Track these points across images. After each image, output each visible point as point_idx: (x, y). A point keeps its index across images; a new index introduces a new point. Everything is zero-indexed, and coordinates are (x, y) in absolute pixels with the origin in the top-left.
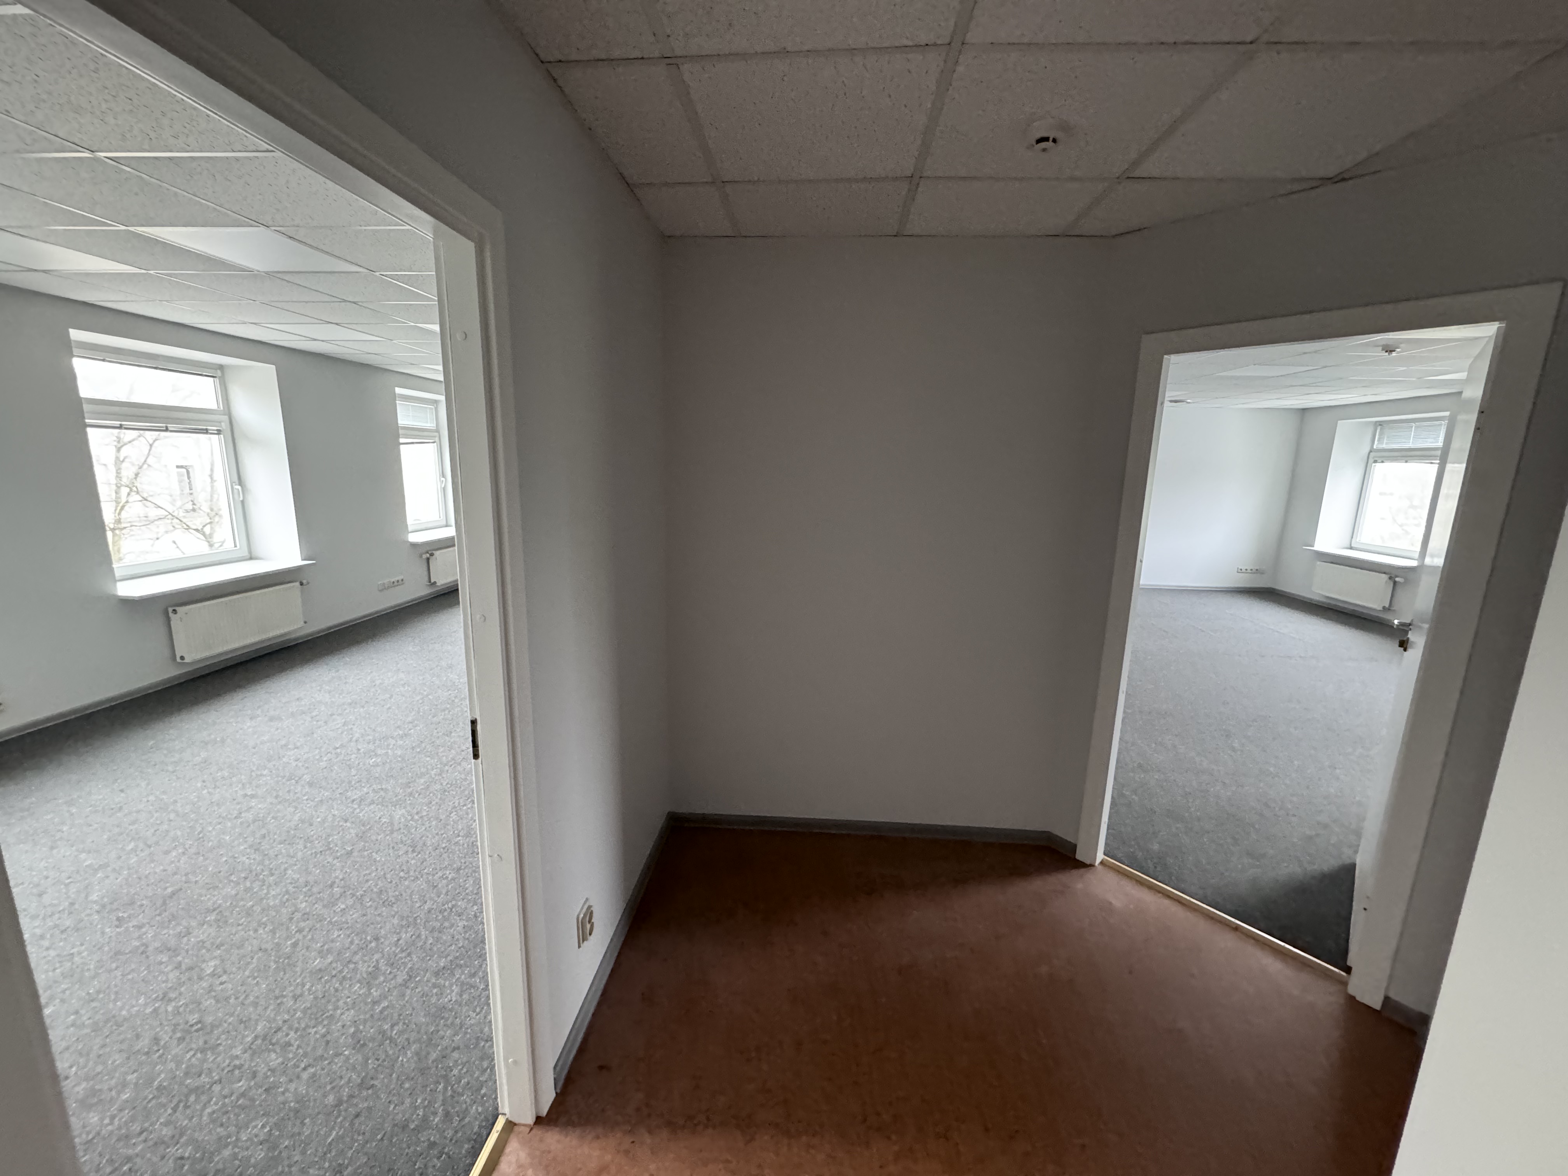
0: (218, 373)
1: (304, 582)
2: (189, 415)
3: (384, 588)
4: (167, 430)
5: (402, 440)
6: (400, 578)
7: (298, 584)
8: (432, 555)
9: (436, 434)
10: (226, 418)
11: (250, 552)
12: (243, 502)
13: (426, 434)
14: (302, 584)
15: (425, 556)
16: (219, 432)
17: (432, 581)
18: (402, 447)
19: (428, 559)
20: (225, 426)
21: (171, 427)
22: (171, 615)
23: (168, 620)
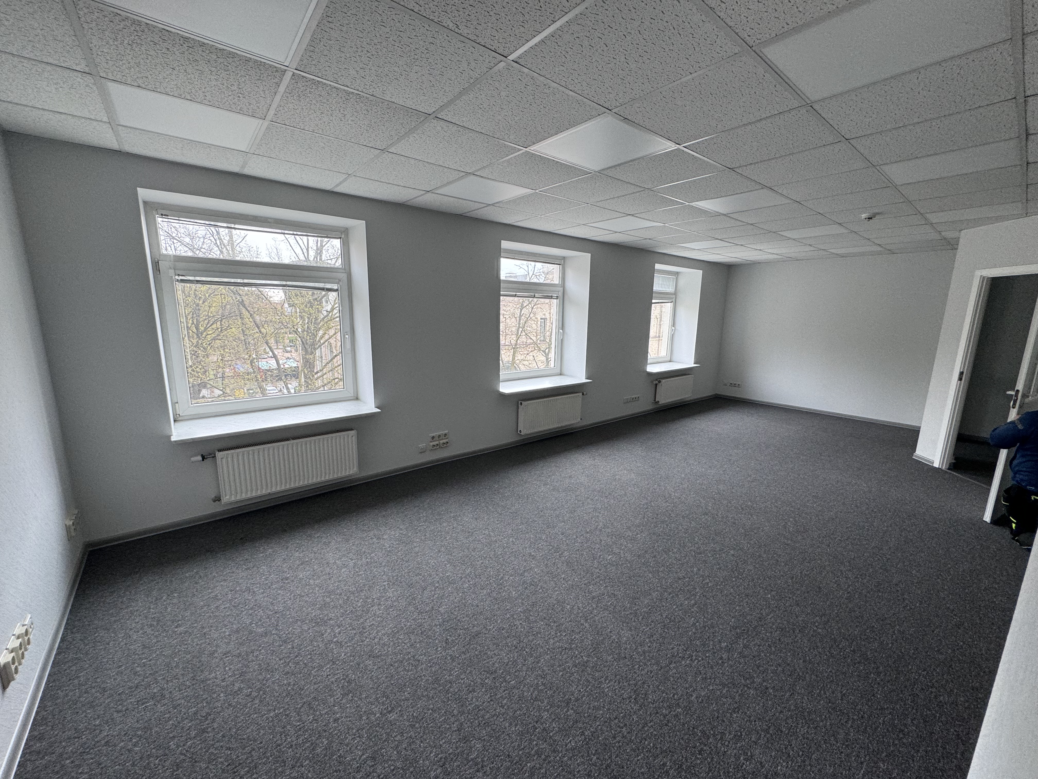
0: (561, 262)
1: (585, 393)
2: (545, 288)
3: (627, 402)
4: (534, 297)
5: (653, 301)
6: (636, 396)
7: (581, 394)
8: (660, 382)
9: (674, 296)
10: (562, 288)
11: (561, 371)
12: (562, 340)
13: (668, 296)
14: (583, 394)
15: (655, 382)
16: (557, 298)
17: (657, 400)
18: (653, 305)
19: (656, 385)
20: (560, 294)
21: (537, 295)
22: (519, 405)
23: (518, 408)
